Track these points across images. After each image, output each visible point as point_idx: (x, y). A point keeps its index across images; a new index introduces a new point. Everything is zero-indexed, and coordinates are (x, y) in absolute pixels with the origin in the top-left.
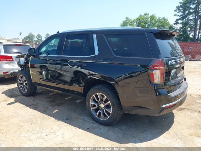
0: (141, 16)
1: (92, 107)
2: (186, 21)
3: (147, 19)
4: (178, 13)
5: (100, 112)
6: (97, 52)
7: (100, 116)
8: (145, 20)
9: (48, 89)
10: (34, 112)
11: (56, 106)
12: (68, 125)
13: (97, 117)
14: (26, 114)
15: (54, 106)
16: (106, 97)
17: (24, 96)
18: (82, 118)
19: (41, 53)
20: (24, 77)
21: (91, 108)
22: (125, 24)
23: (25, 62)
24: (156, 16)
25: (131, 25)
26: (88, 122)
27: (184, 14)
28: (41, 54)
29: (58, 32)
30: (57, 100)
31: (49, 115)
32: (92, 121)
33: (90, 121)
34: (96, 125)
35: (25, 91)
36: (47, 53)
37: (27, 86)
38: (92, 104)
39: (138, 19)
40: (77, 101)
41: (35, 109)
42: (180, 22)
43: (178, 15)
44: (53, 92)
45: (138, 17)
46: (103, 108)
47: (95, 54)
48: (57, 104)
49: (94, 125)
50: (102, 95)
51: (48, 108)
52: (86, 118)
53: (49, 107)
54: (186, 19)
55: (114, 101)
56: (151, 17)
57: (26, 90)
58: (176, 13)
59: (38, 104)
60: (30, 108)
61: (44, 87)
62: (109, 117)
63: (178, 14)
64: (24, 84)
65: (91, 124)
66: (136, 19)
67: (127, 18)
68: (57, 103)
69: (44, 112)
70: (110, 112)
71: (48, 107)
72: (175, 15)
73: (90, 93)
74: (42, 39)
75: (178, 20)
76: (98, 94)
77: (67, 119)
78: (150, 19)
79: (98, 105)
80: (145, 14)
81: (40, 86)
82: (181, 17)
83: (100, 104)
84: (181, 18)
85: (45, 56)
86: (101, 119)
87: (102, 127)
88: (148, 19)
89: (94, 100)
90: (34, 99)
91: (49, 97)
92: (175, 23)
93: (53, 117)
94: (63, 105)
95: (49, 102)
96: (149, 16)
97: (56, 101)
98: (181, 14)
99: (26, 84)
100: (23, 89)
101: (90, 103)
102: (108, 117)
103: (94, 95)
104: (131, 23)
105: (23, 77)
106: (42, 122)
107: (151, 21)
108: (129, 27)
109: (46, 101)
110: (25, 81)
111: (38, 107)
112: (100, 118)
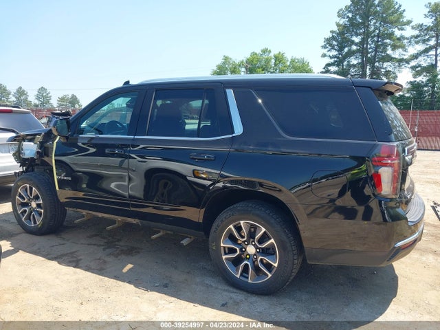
0: (254, 54)
1: (226, 254)
2: (344, 67)
3: (268, 61)
4: (328, 51)
5: (246, 266)
6: (238, 129)
7: (248, 274)
8: (263, 63)
9: (100, 215)
10: (75, 273)
11: (123, 256)
12: (173, 298)
13: (238, 276)
14: (57, 278)
15: (118, 255)
16: (264, 230)
17: (31, 235)
18: (198, 280)
19: (82, 131)
20: (34, 188)
21: (224, 257)
22: (221, 70)
23: (38, 152)
24: (285, 55)
25: (233, 72)
26: (217, 288)
27: (339, 54)
28: (82, 134)
29: (127, 83)
30: (119, 240)
31: (117, 278)
32: (226, 288)
33: (220, 287)
34: (239, 296)
35: (35, 222)
36: (97, 130)
37: (42, 211)
38: (224, 248)
39: (249, 61)
40: (185, 242)
41: (74, 264)
42: (333, 69)
43: (330, 56)
44: (114, 222)
45: (248, 56)
46: (255, 255)
47: (233, 132)
48: (122, 250)
49: (233, 295)
50: (252, 225)
51: (105, 262)
52: (209, 281)
53: (108, 259)
54: (345, 63)
55: (284, 237)
56: (276, 58)
57: (39, 221)
58: (325, 51)
59: (76, 252)
60: (59, 263)
61: (87, 211)
62: (270, 275)
63: (328, 54)
64: (34, 204)
65: (226, 293)
66: (245, 61)
67: (226, 58)
68: (123, 248)
69: (100, 271)
70: (275, 263)
71: (106, 259)
72: (324, 55)
73: (222, 221)
74: (29, 100)
75: (329, 65)
76: (242, 222)
77: (166, 286)
78: (273, 61)
79: (241, 250)
80: (265, 51)
81: (78, 210)
82: (336, 59)
83: (245, 246)
84: (336, 61)
85: (92, 138)
86: (250, 281)
87: (253, 299)
88: (270, 60)
89: (232, 238)
90: (62, 242)
91: (96, 235)
92: (324, 70)
93: (129, 282)
94: (139, 252)
95: (103, 245)
96: (272, 55)
97: (117, 243)
98: (334, 53)
99: (39, 206)
100: (28, 218)
101: (222, 245)
102: (267, 275)
103: (231, 226)
104: (235, 68)
105: (31, 189)
106: (105, 296)
107: (275, 65)
108: (229, 77)
109: (95, 245)
110: (37, 198)
111: (81, 260)
112: (248, 278)
